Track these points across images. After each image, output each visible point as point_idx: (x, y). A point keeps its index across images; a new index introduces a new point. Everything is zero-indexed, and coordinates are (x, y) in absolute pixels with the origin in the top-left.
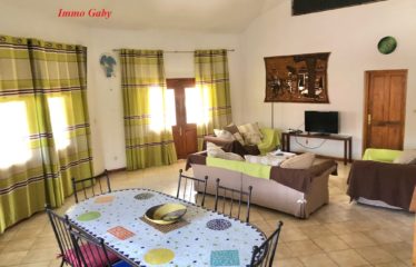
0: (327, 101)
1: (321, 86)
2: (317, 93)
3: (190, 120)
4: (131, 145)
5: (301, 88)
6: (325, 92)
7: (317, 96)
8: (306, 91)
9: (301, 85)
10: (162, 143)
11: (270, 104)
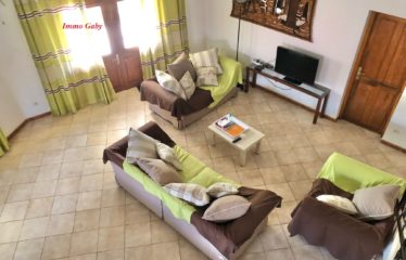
0: (309, 39)
1: (305, 15)
2: (299, 23)
3: (128, 44)
4: (51, 89)
5: (279, 11)
6: (309, 25)
7: (298, 28)
8: (284, 17)
9: (279, 6)
10: (94, 79)
11: (237, 20)
